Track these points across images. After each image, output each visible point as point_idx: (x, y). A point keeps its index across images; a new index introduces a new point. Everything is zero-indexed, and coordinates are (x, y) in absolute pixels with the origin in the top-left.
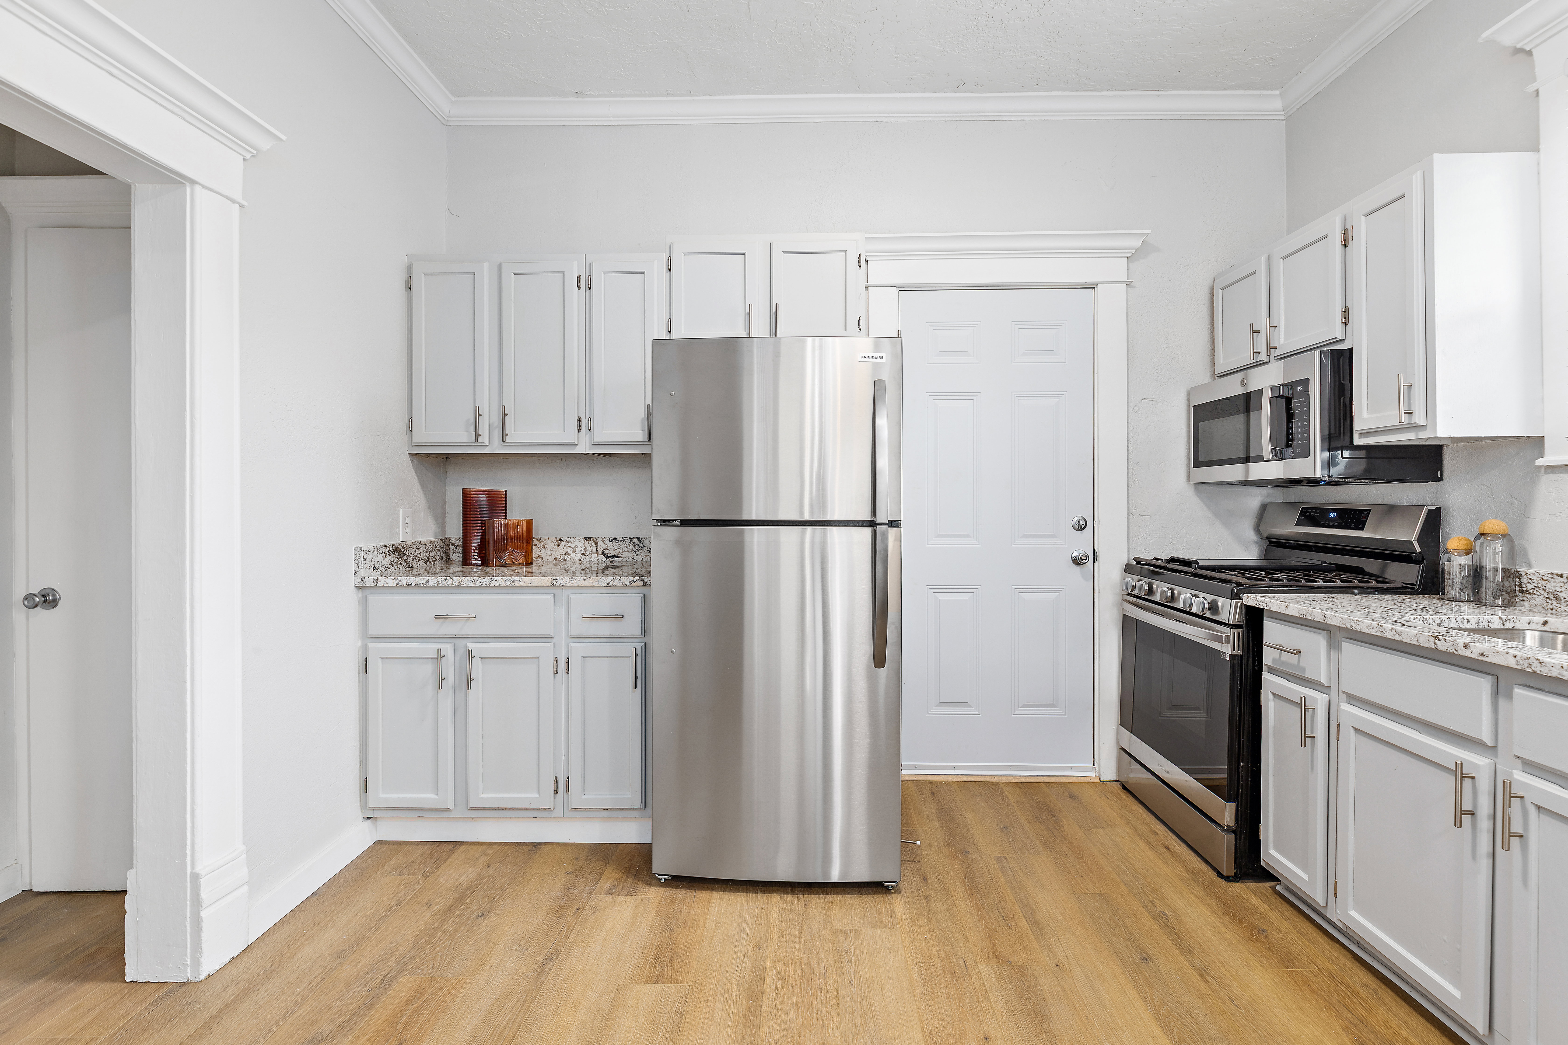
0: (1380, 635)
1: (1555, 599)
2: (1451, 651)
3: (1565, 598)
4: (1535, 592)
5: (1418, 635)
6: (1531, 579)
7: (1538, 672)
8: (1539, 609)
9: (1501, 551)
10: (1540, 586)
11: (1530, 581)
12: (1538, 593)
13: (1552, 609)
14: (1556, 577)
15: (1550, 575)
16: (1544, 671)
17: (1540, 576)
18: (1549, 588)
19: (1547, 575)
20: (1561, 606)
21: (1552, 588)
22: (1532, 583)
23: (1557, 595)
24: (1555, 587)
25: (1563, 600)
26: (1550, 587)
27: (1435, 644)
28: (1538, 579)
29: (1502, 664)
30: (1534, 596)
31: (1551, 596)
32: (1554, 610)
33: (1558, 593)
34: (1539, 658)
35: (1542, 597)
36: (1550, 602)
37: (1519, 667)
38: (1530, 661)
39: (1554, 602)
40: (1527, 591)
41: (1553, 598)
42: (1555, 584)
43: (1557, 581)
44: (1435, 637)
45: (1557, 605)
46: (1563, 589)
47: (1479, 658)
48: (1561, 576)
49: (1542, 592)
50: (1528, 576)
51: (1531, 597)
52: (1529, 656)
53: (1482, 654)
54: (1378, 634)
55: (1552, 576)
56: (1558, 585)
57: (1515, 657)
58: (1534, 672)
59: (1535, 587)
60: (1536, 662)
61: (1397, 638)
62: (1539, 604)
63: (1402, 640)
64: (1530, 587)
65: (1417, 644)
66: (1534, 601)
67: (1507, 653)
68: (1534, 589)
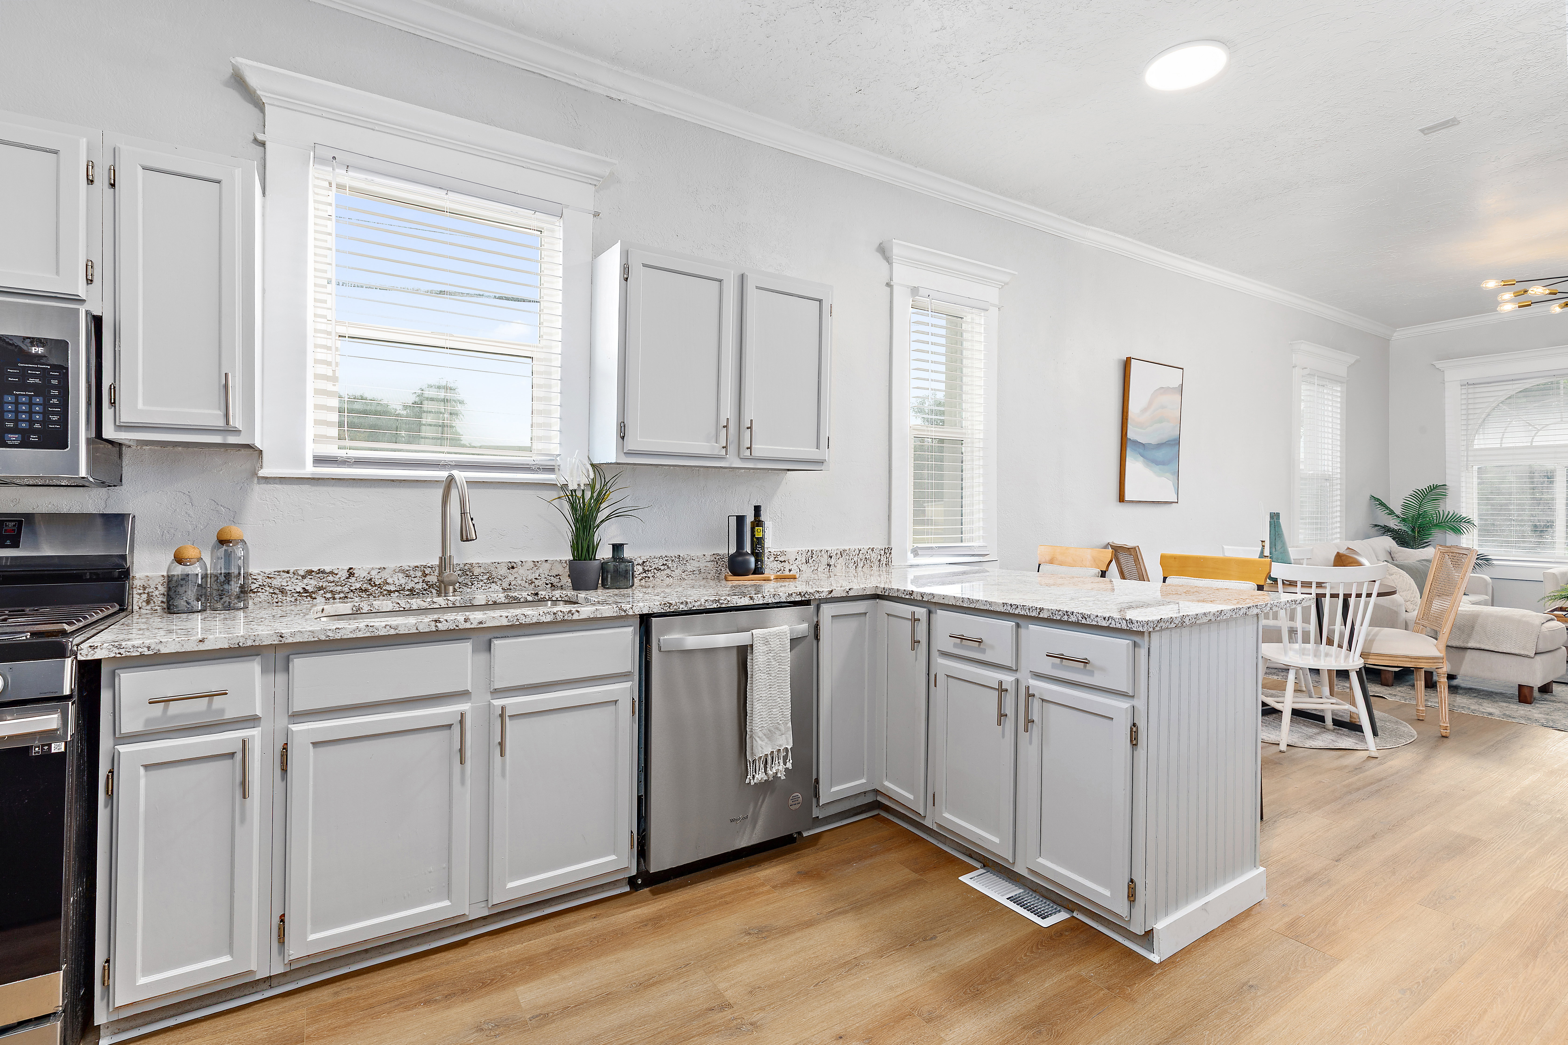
0: (370, 635)
1: (280, 593)
2: (452, 628)
3: (290, 591)
4: (260, 590)
5: (417, 624)
6: (255, 579)
7: (524, 623)
8: (265, 605)
9: (242, 555)
10: (265, 583)
11: (255, 581)
12: (263, 591)
13: (277, 603)
14: (282, 573)
15: (276, 573)
16: (528, 621)
17: (265, 575)
18: (275, 585)
19: (273, 573)
20: (287, 598)
21: (278, 584)
22: (257, 583)
23: (283, 589)
24: (280, 582)
25: (289, 593)
26: (276, 583)
27: (436, 626)
28: (264, 578)
29: (497, 625)
30: (258, 594)
31: (277, 591)
32: (279, 603)
33: (284, 587)
34: (524, 613)
35: (267, 593)
36: (276, 596)
37: (510, 624)
38: (518, 617)
39: (280, 596)
40: (251, 590)
41: (278, 592)
42: (281, 580)
43: (283, 577)
44: (436, 621)
45: (282, 598)
46: (289, 583)
47: (478, 627)
48: (288, 572)
49: (268, 589)
50: (253, 577)
51: (255, 595)
52: (517, 614)
53: (481, 623)
54: (368, 634)
55: (278, 574)
56: (285, 580)
57: (507, 617)
58: (521, 624)
59: (260, 585)
60: (522, 616)
61: (392, 632)
62: (263, 600)
63: (398, 632)
64: (253, 586)
65: (417, 631)
66: (258, 599)
67: (501, 616)
68: (259, 587)
